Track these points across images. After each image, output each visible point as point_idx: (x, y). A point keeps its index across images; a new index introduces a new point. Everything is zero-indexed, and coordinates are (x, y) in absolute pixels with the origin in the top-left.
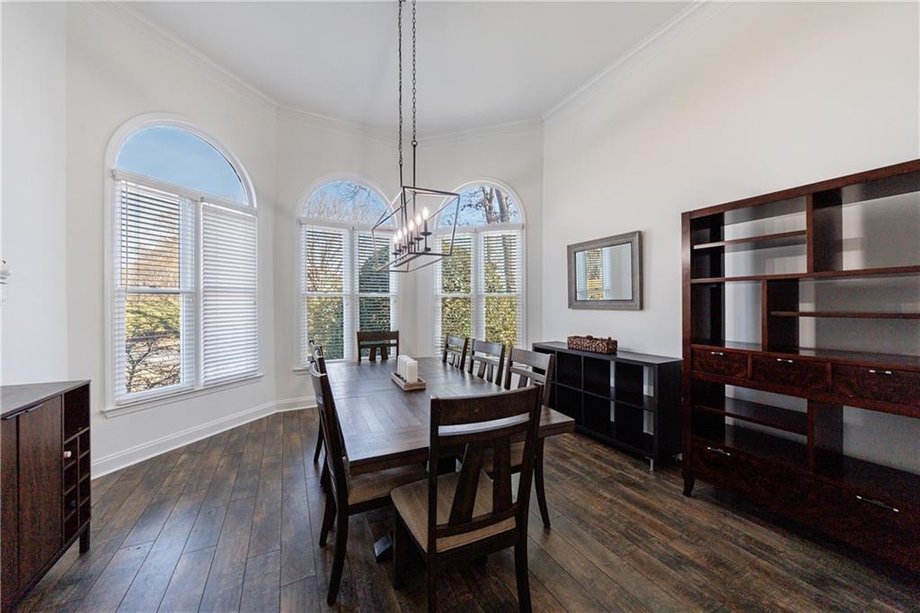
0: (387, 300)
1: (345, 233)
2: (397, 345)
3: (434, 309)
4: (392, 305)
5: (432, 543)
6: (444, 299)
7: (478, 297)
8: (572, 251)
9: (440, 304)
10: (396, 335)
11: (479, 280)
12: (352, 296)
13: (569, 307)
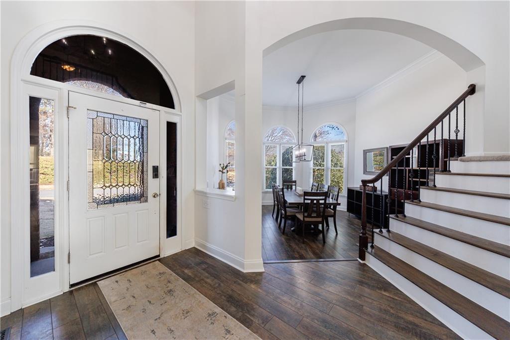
0: (292, 169)
1: (278, 146)
2: (295, 185)
3: (310, 173)
4: (293, 170)
5: (304, 219)
6: (314, 169)
7: (327, 168)
8: (365, 152)
9: (312, 171)
10: (295, 182)
11: (328, 162)
12: (280, 167)
13: (364, 173)
